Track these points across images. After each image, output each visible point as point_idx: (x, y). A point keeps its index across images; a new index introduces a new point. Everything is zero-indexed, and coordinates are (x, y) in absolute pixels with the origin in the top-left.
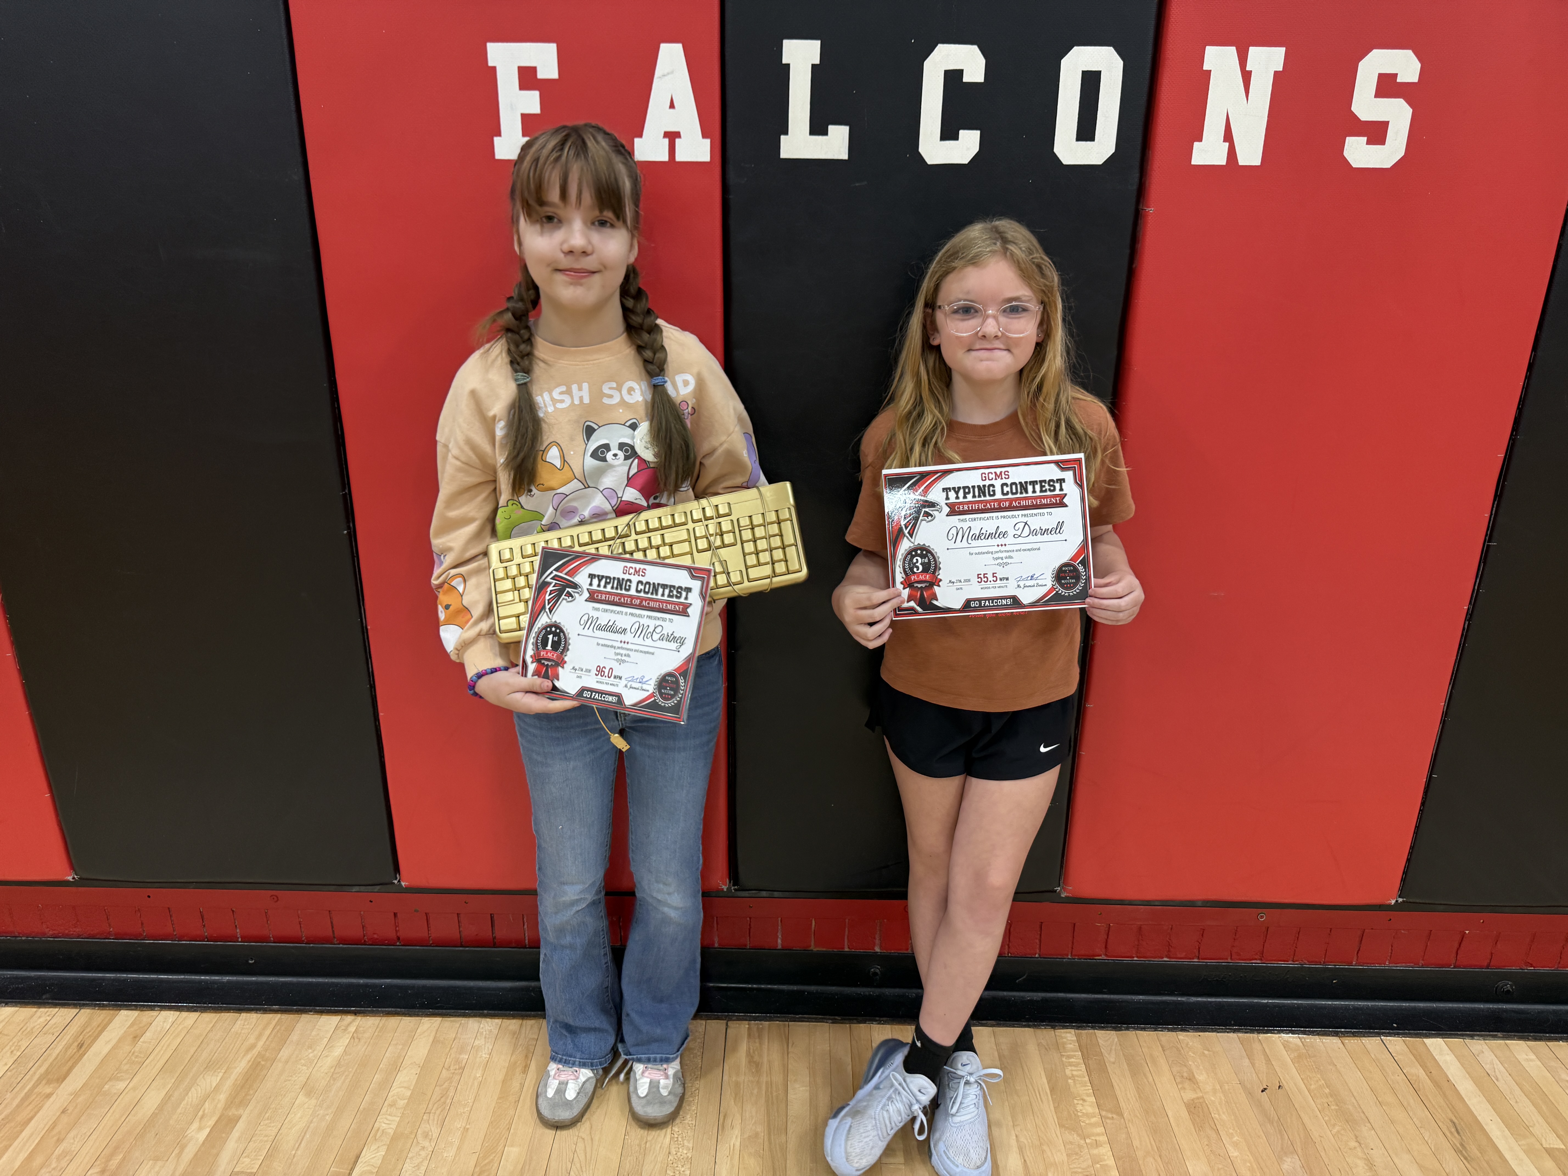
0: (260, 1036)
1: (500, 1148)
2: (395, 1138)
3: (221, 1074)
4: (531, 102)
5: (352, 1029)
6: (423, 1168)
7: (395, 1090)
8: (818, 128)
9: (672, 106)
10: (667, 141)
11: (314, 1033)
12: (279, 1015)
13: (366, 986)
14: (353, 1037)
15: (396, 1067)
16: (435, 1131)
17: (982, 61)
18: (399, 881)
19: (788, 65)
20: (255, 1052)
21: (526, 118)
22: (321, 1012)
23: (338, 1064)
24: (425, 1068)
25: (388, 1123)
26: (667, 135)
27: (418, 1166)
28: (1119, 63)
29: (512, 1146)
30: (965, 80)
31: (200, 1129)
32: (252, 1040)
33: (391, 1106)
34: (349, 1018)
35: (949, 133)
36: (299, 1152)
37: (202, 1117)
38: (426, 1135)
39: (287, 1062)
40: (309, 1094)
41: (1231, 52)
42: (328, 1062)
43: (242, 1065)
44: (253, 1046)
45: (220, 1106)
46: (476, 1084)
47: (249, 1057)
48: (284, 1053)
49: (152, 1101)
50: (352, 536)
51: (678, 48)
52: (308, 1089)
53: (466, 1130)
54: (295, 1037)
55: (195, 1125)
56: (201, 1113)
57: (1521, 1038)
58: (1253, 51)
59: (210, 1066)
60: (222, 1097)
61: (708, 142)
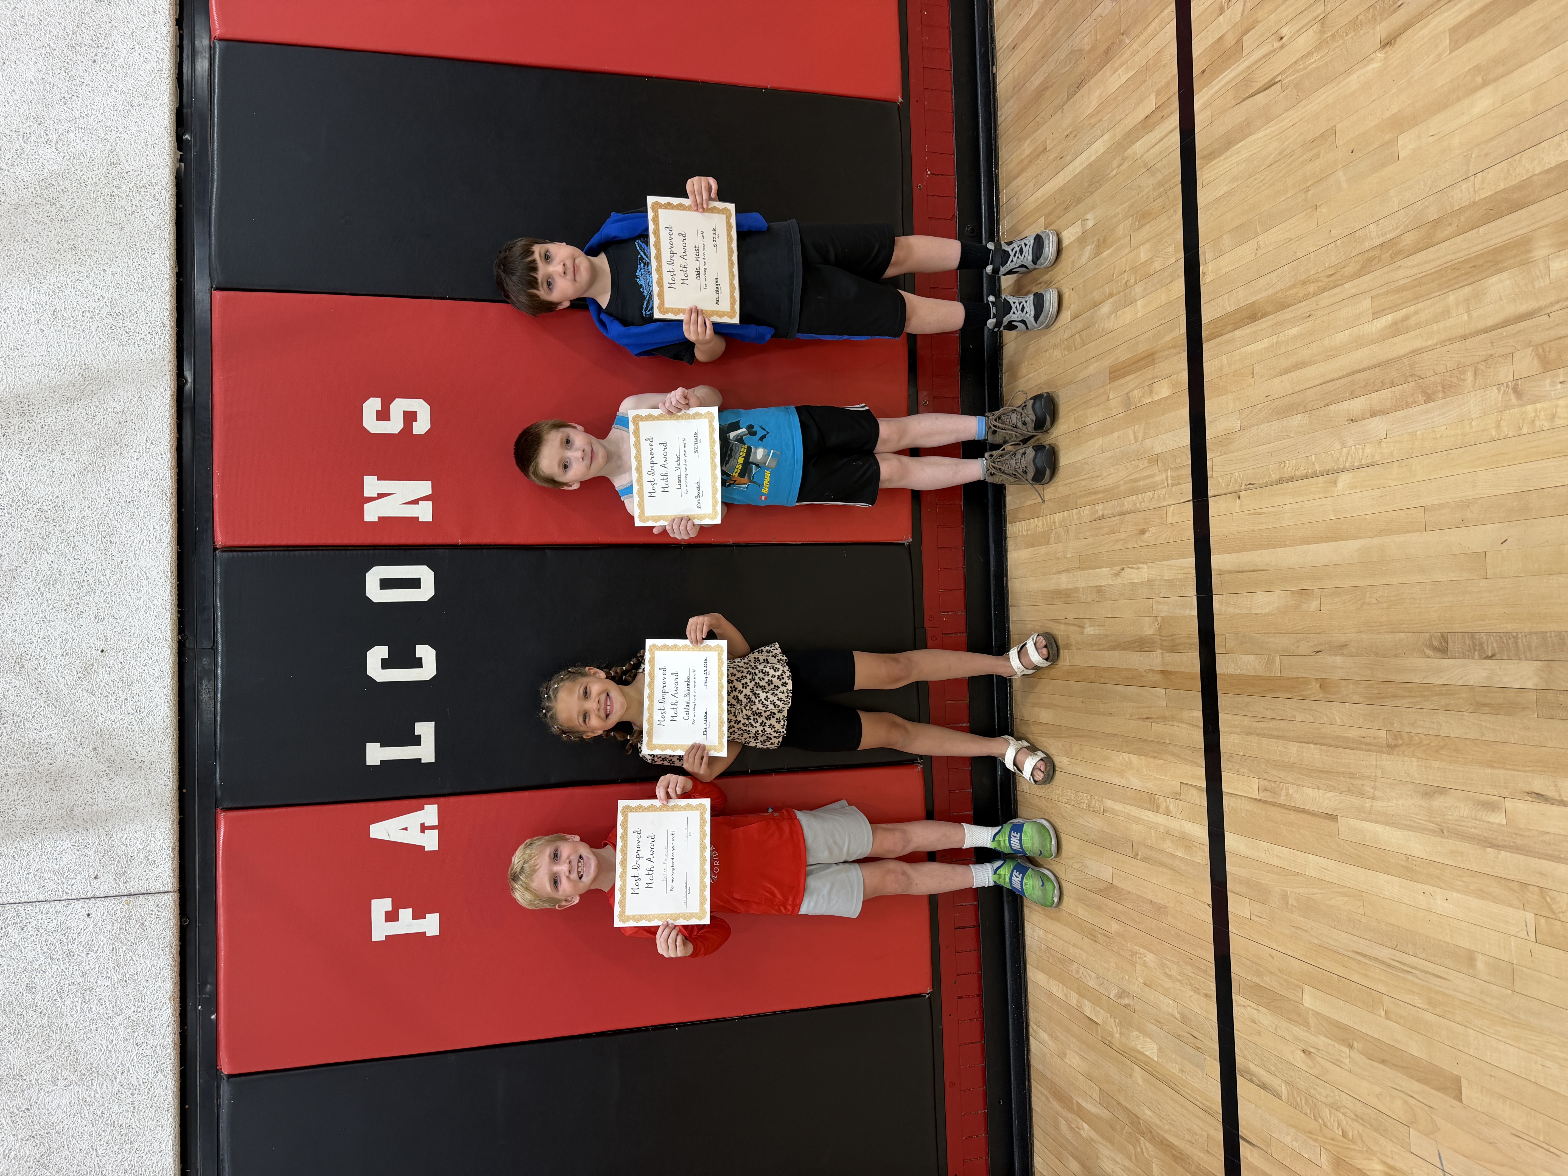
0: (1042, 1093)
1: (1079, 921)
2: (1080, 994)
3: (1060, 1118)
4: (405, 914)
5: (1035, 1027)
6: (1092, 973)
7: (1060, 995)
8: (416, 741)
9: (406, 829)
10: (426, 831)
11: (1038, 1055)
12: (1032, 1080)
13: (1013, 1019)
14: (1039, 1026)
15: (1050, 995)
16: (1075, 966)
17: (376, 649)
18: (928, 994)
19: (381, 761)
20: (1048, 1095)
21: (415, 917)
22: (1028, 1050)
23: (1050, 1035)
24: (1050, 975)
25: (1073, 999)
26: (422, 831)
27: (1090, 976)
28: (375, 569)
29: (1078, 913)
30: (387, 657)
31: (1083, 1129)
32: (1044, 1099)
33: (1067, 997)
34: (1031, 1030)
35: (418, 663)
36: (1089, 1059)
37: (1079, 1129)
38: (1077, 972)
39: (1052, 1072)
40: (1065, 1055)
41: (367, 506)
42: (1051, 1043)
43: (1055, 1104)
44: (1047, 1098)
45: (1074, 1116)
46: (1054, 938)
47: (1051, 1099)
48: (1048, 1074)
49: (1074, 1166)
50: (679, 1025)
51: (373, 827)
52: (1062, 1055)
53: (1074, 945)
54: (1040, 1068)
55: (1082, 1132)
56: (1077, 1130)
57: (998, 224)
58: (366, 494)
59: (1057, 1127)
60: (1070, 1116)
61: (426, 806)
